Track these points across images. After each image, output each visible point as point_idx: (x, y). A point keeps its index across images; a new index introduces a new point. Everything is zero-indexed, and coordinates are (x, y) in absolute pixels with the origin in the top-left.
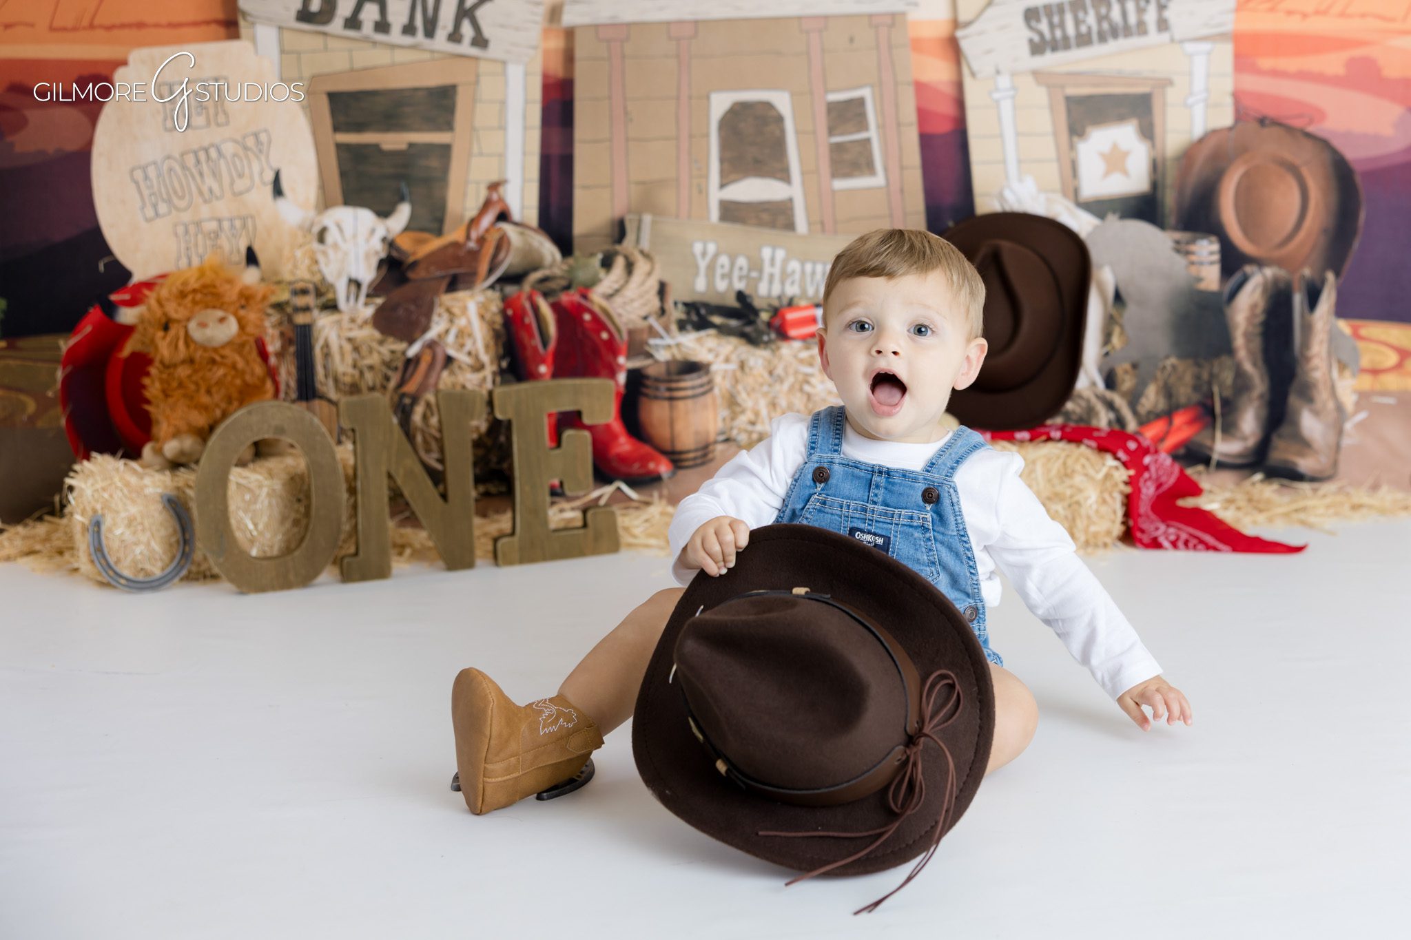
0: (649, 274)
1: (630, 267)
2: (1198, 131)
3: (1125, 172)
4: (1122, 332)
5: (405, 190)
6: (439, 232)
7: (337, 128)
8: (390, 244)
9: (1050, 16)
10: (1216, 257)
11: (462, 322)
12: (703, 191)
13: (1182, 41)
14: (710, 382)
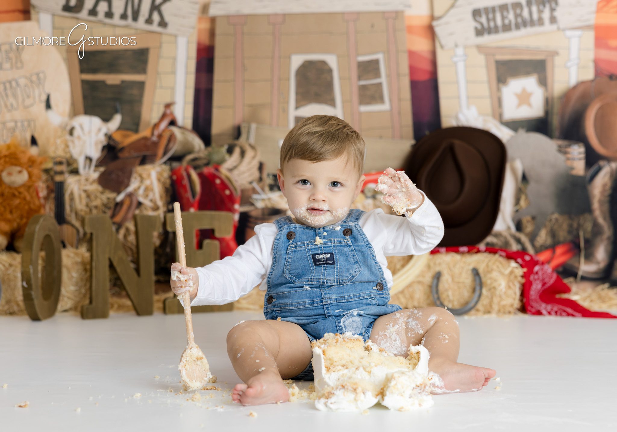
0: (254, 157)
1: (243, 153)
2: (573, 82)
3: (530, 105)
4: (527, 198)
5: (118, 106)
6: (136, 131)
7: (82, 71)
8: (109, 137)
9: (487, 13)
10: (583, 156)
11: (147, 182)
12: (285, 111)
13: (564, 30)
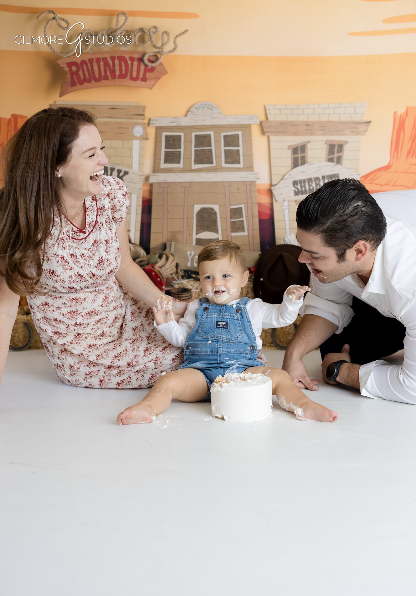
0: (173, 261)
1: (167, 258)
9: (301, 183)
12: (191, 235)
14: (191, 295)
